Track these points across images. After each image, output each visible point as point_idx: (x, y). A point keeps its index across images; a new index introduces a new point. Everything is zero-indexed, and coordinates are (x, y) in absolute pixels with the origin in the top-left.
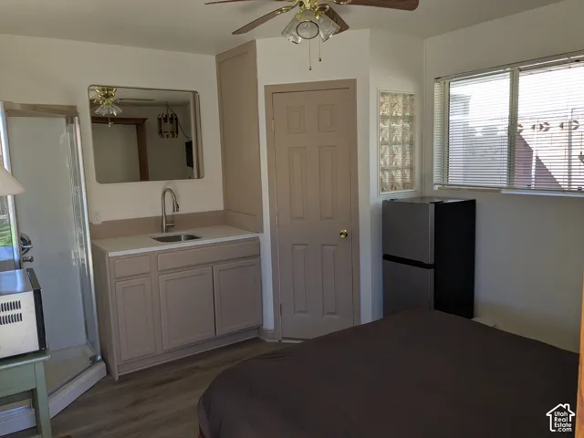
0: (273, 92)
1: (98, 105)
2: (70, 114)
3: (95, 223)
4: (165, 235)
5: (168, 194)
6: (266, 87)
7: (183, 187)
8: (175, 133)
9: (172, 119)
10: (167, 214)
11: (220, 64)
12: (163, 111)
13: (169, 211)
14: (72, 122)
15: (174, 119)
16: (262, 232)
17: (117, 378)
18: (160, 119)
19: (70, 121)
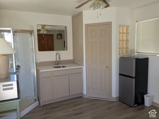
0: (87, 26)
1: (41, 30)
2: (31, 32)
3: (37, 62)
4: (57, 66)
5: (57, 54)
6: (85, 24)
7: (62, 53)
8: (61, 38)
9: (60, 35)
10: (57, 60)
11: (73, 18)
12: (58, 33)
13: (58, 60)
14: (32, 34)
15: (61, 35)
16: (83, 66)
17: (42, 106)
18: (57, 35)
19: (31, 34)
